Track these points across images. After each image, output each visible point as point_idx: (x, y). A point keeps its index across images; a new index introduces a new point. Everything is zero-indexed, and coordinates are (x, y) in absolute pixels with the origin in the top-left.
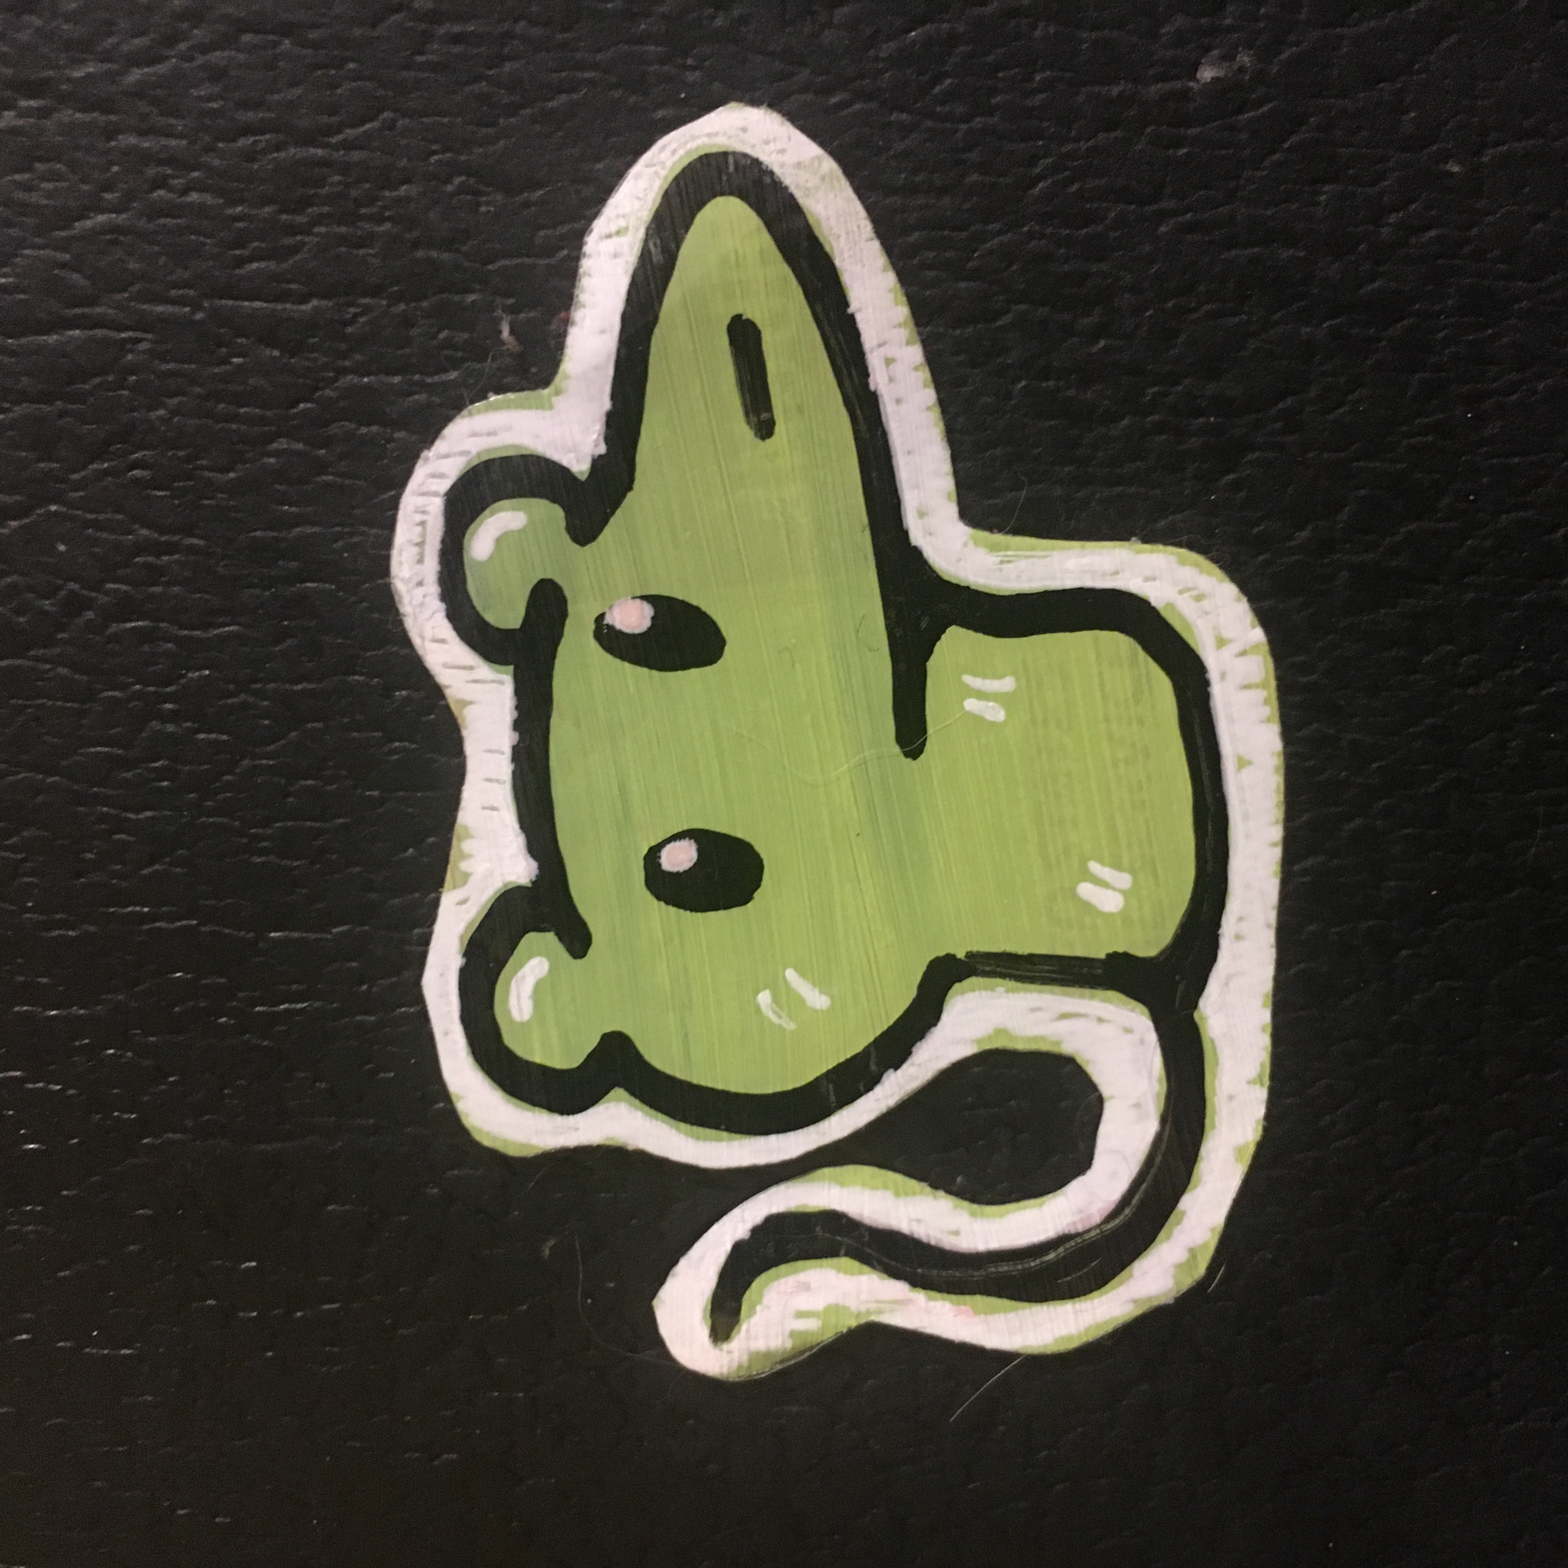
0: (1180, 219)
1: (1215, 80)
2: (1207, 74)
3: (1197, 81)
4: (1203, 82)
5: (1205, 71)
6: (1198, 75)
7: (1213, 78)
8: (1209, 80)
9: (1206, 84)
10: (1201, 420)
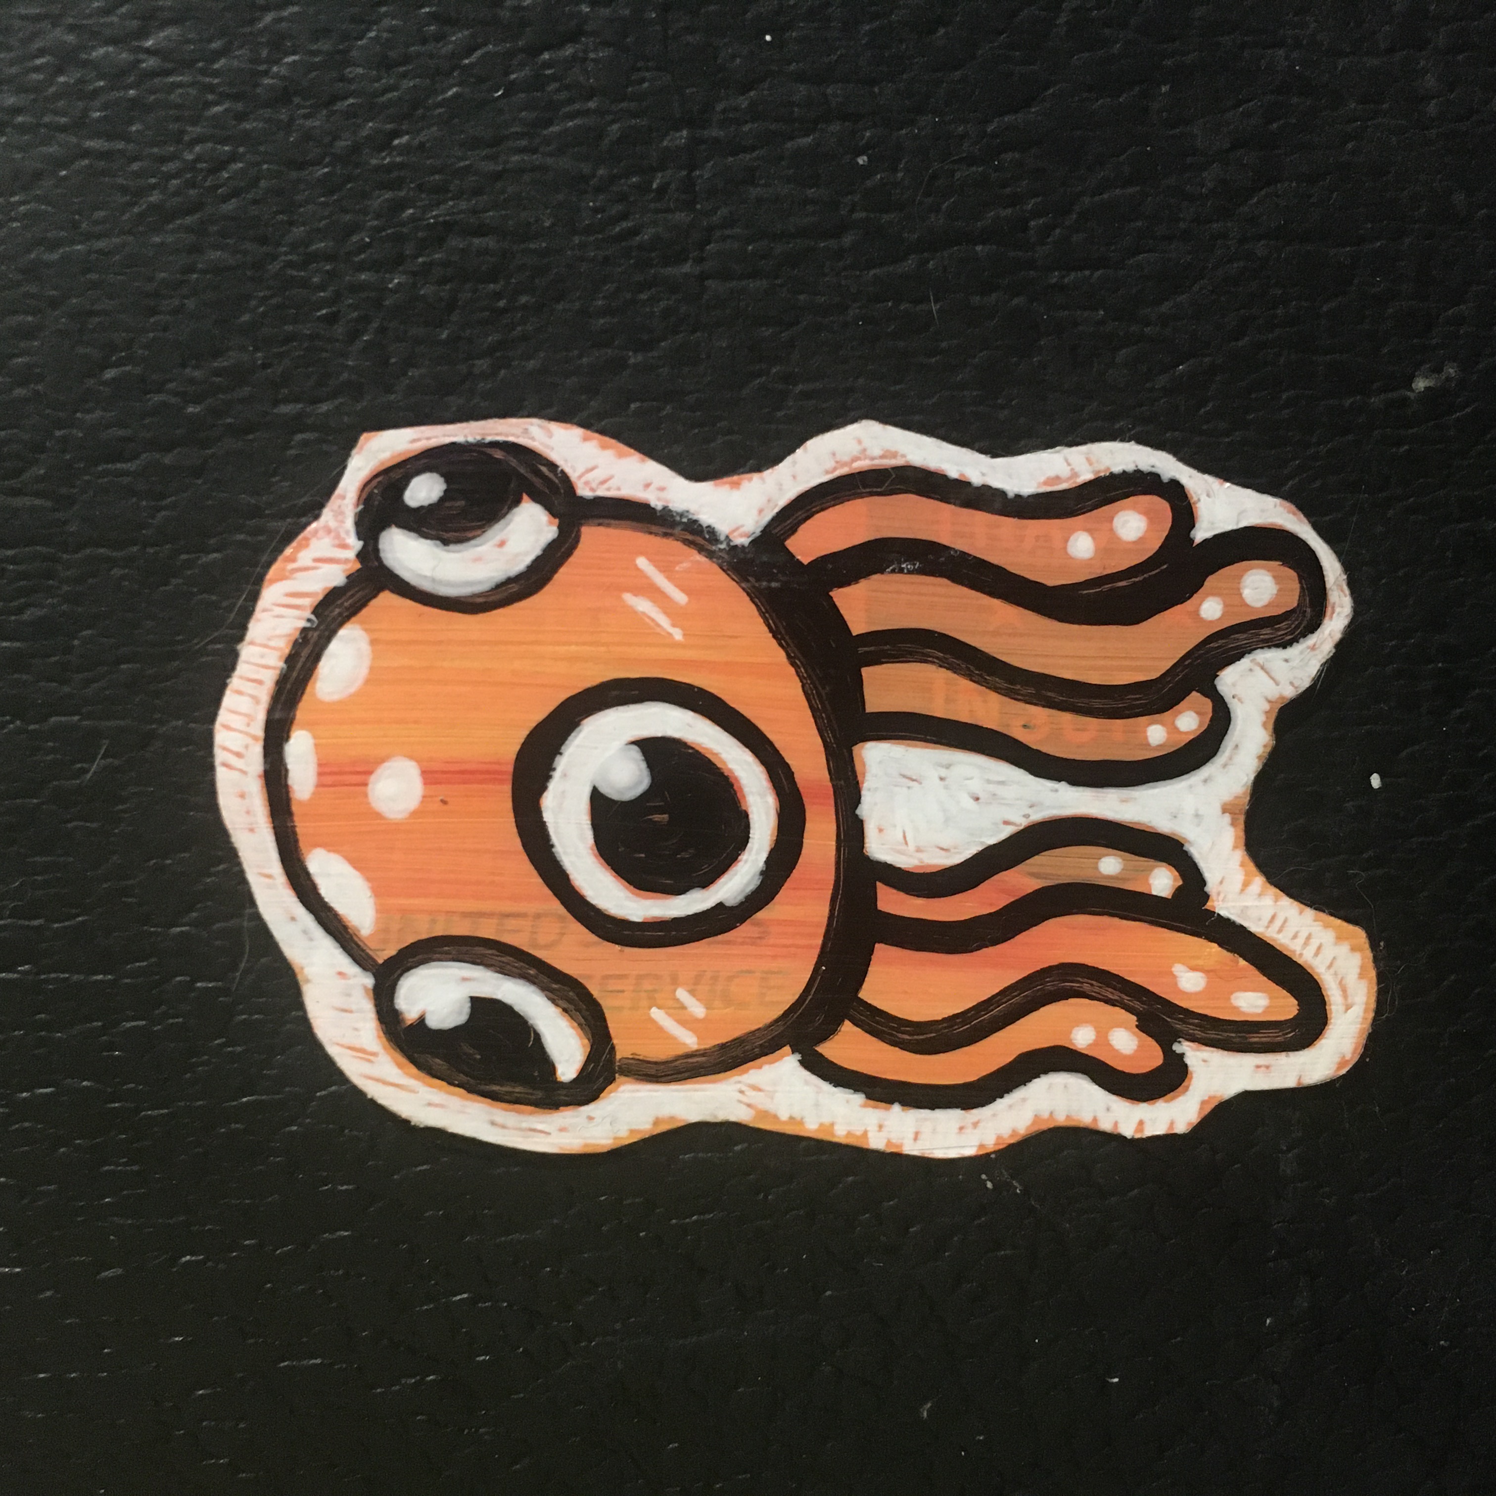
0: (1405, 503)
1: (1427, 389)
2: (1421, 384)
3: (1412, 391)
4: (1417, 391)
5: (1419, 382)
6: (1413, 385)
7: (1425, 388)
8: (1423, 389)
9: (1420, 392)
10: (1430, 667)
